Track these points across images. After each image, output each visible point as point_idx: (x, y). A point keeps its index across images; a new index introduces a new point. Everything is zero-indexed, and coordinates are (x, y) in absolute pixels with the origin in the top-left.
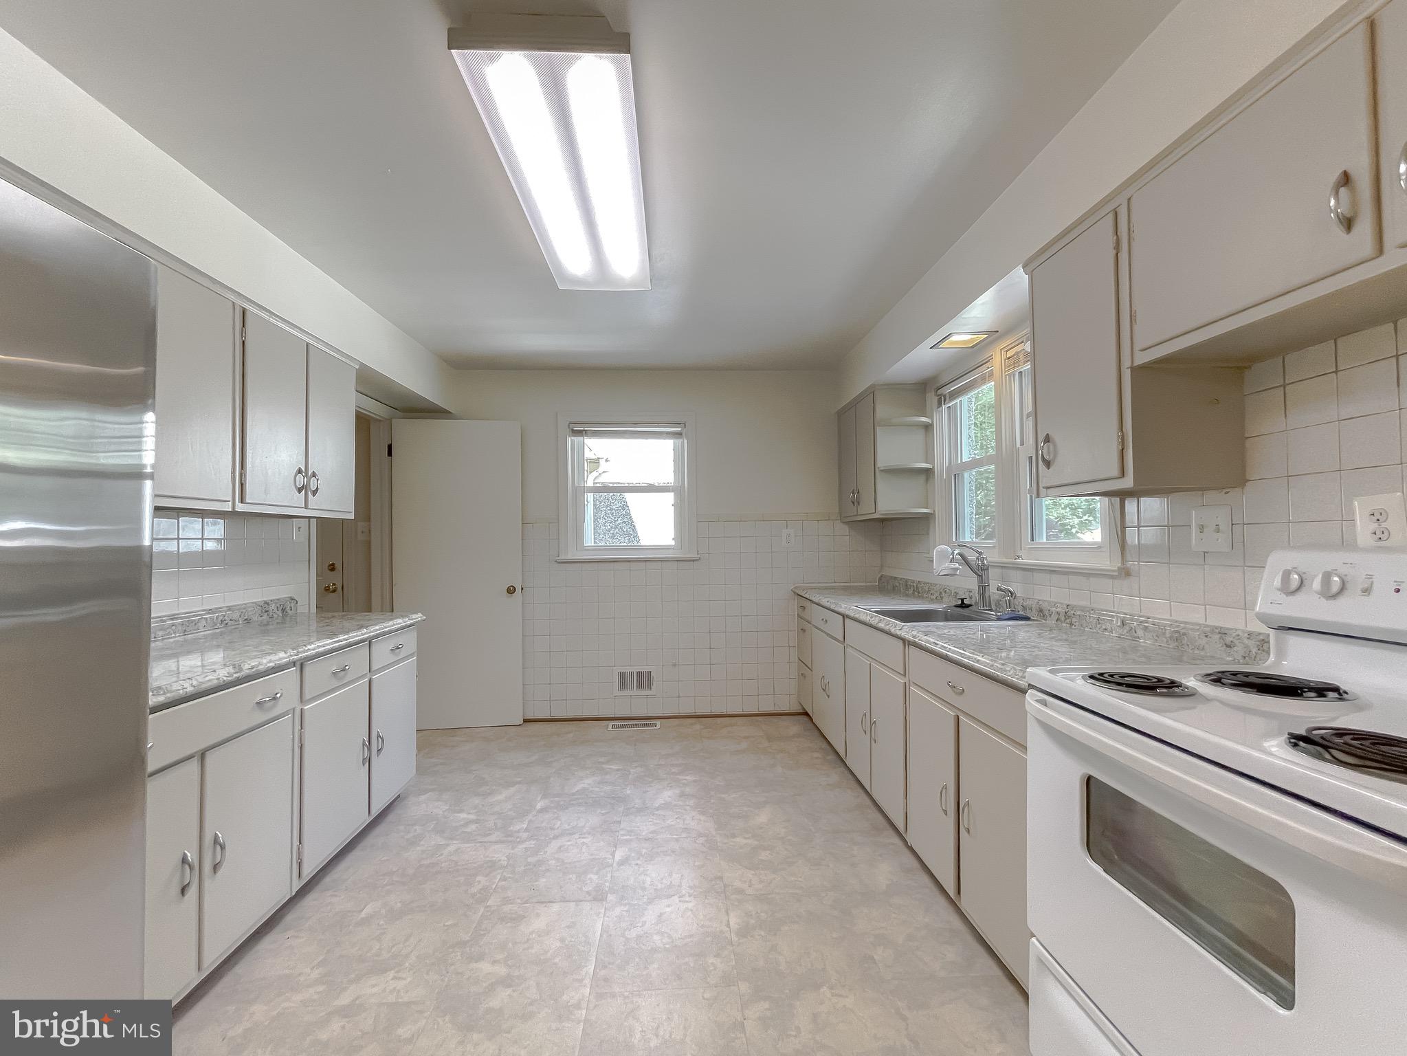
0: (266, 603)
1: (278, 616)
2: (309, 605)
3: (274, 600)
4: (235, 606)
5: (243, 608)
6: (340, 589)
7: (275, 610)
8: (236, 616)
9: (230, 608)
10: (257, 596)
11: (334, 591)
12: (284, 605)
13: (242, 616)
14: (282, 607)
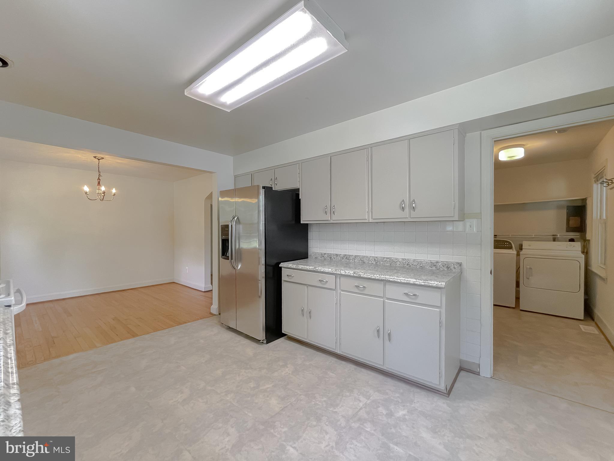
0: (437, 262)
2: (481, 270)
3: (443, 261)
4: (417, 260)
9: (413, 260)
13: (419, 265)
14: (446, 266)
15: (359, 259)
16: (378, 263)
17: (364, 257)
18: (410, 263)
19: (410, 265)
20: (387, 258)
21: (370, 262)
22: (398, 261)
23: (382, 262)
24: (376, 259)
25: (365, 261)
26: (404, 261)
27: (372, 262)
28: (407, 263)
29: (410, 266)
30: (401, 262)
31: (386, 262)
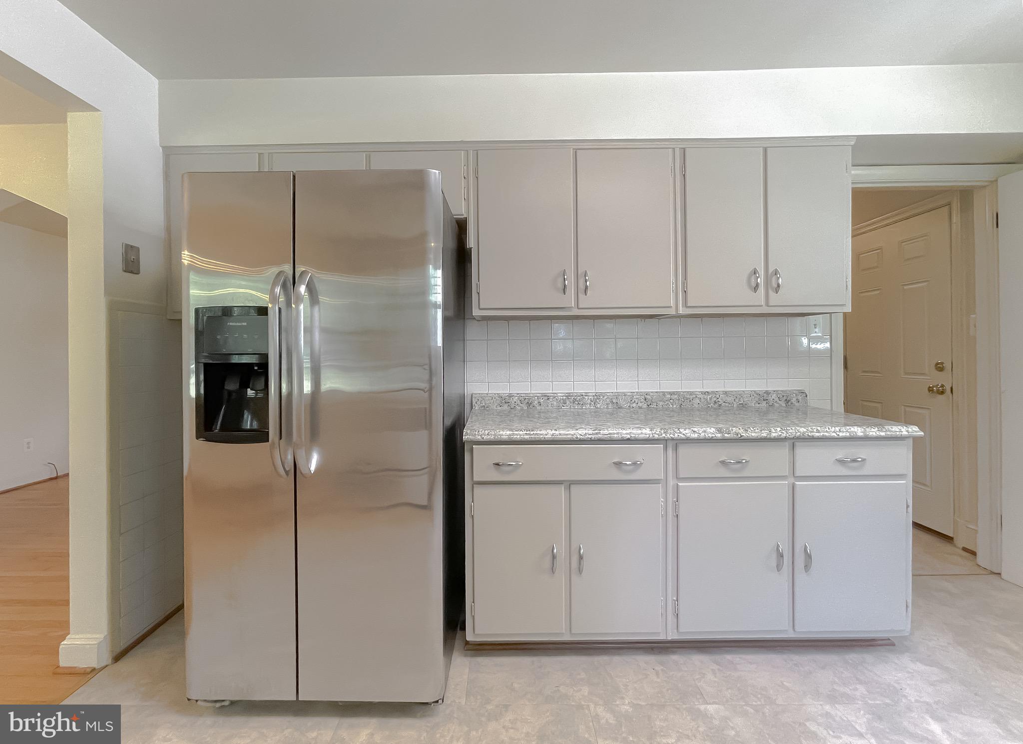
0: (767, 393)
1: (781, 406)
2: (831, 400)
3: (777, 391)
4: (732, 391)
5: (739, 395)
6: (948, 390)
7: (777, 399)
8: (729, 399)
9: (726, 393)
10: (759, 386)
11: (942, 393)
12: (787, 396)
13: (737, 400)
14: (785, 398)
15: (608, 400)
16: (654, 406)
17: (617, 396)
18: (719, 400)
19: (720, 403)
20: (671, 394)
21: (634, 405)
22: (696, 397)
23: (661, 403)
24: (648, 397)
25: (621, 402)
26: (709, 397)
27: (640, 404)
28: (715, 399)
29: (720, 405)
30: (702, 399)
31: (671, 401)
